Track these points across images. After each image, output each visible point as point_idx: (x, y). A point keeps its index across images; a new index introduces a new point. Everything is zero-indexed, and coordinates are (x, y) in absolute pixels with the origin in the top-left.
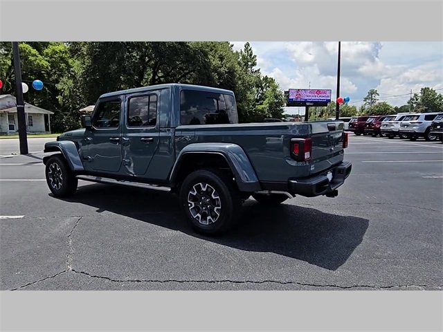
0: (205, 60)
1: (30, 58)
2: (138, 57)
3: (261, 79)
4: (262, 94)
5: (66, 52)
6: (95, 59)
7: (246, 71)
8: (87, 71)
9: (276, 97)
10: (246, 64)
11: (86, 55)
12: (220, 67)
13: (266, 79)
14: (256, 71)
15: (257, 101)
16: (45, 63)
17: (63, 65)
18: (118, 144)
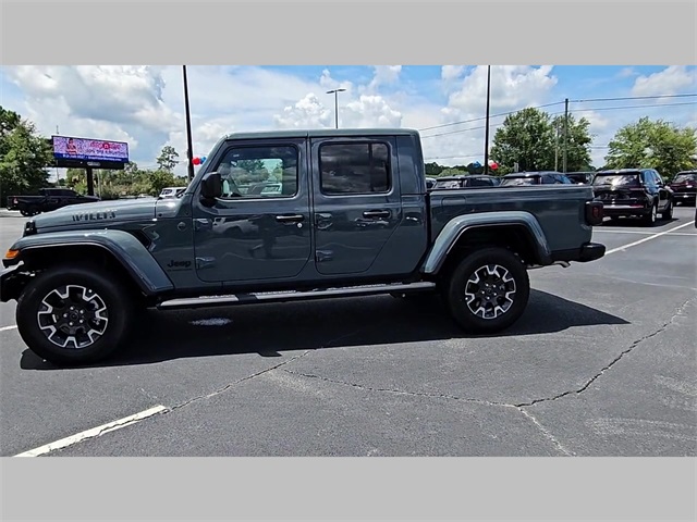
18: (300, 225)
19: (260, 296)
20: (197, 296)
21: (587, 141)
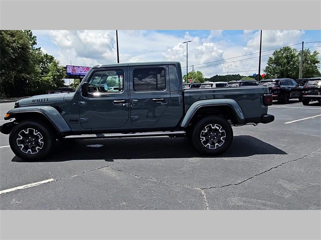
3: (42, 56)
4: (45, 68)
13: (46, 56)
14: (37, 49)
18: (124, 105)
19: (106, 135)
20: (80, 134)
21: (318, 62)
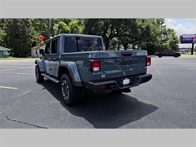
0: (134, 23)
1: (64, 27)
2: (103, 24)
3: (167, 30)
4: (167, 38)
5: (77, 24)
6: (86, 26)
7: (158, 27)
8: (83, 31)
9: (174, 39)
10: (159, 23)
11: (83, 24)
12: (143, 26)
13: (169, 30)
14: (164, 26)
15: (163, 41)
16: (69, 29)
17: (75, 29)
